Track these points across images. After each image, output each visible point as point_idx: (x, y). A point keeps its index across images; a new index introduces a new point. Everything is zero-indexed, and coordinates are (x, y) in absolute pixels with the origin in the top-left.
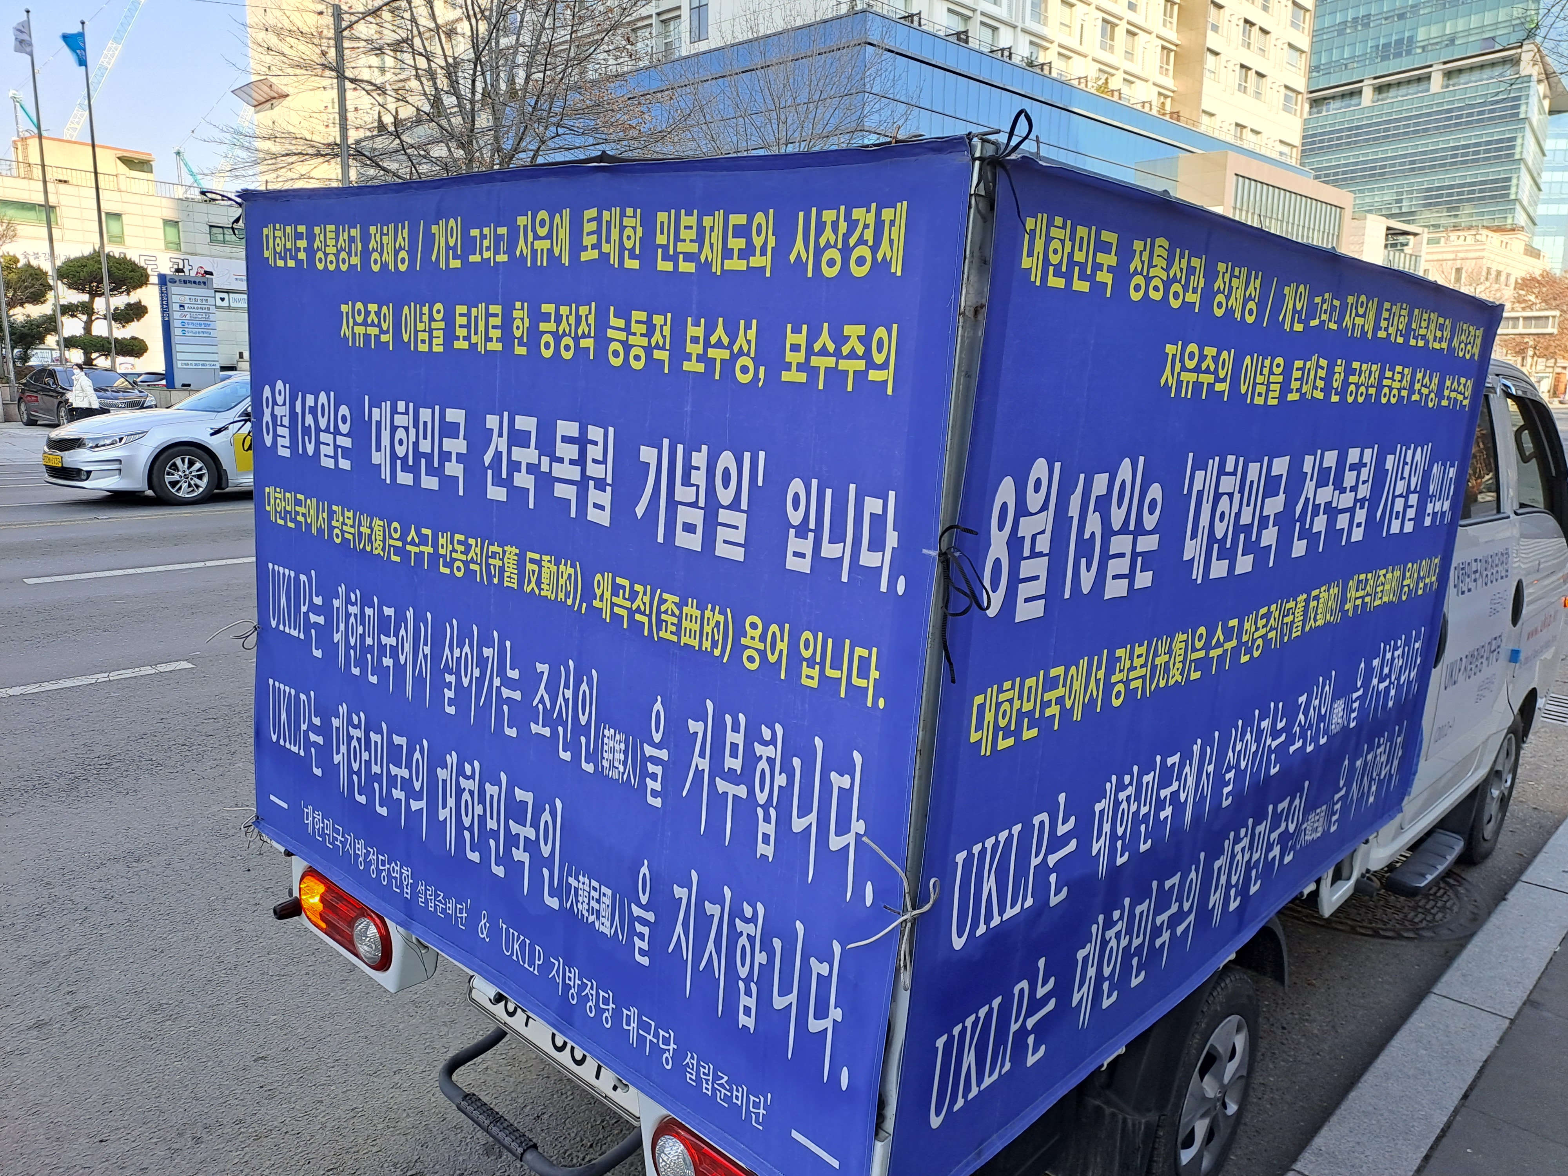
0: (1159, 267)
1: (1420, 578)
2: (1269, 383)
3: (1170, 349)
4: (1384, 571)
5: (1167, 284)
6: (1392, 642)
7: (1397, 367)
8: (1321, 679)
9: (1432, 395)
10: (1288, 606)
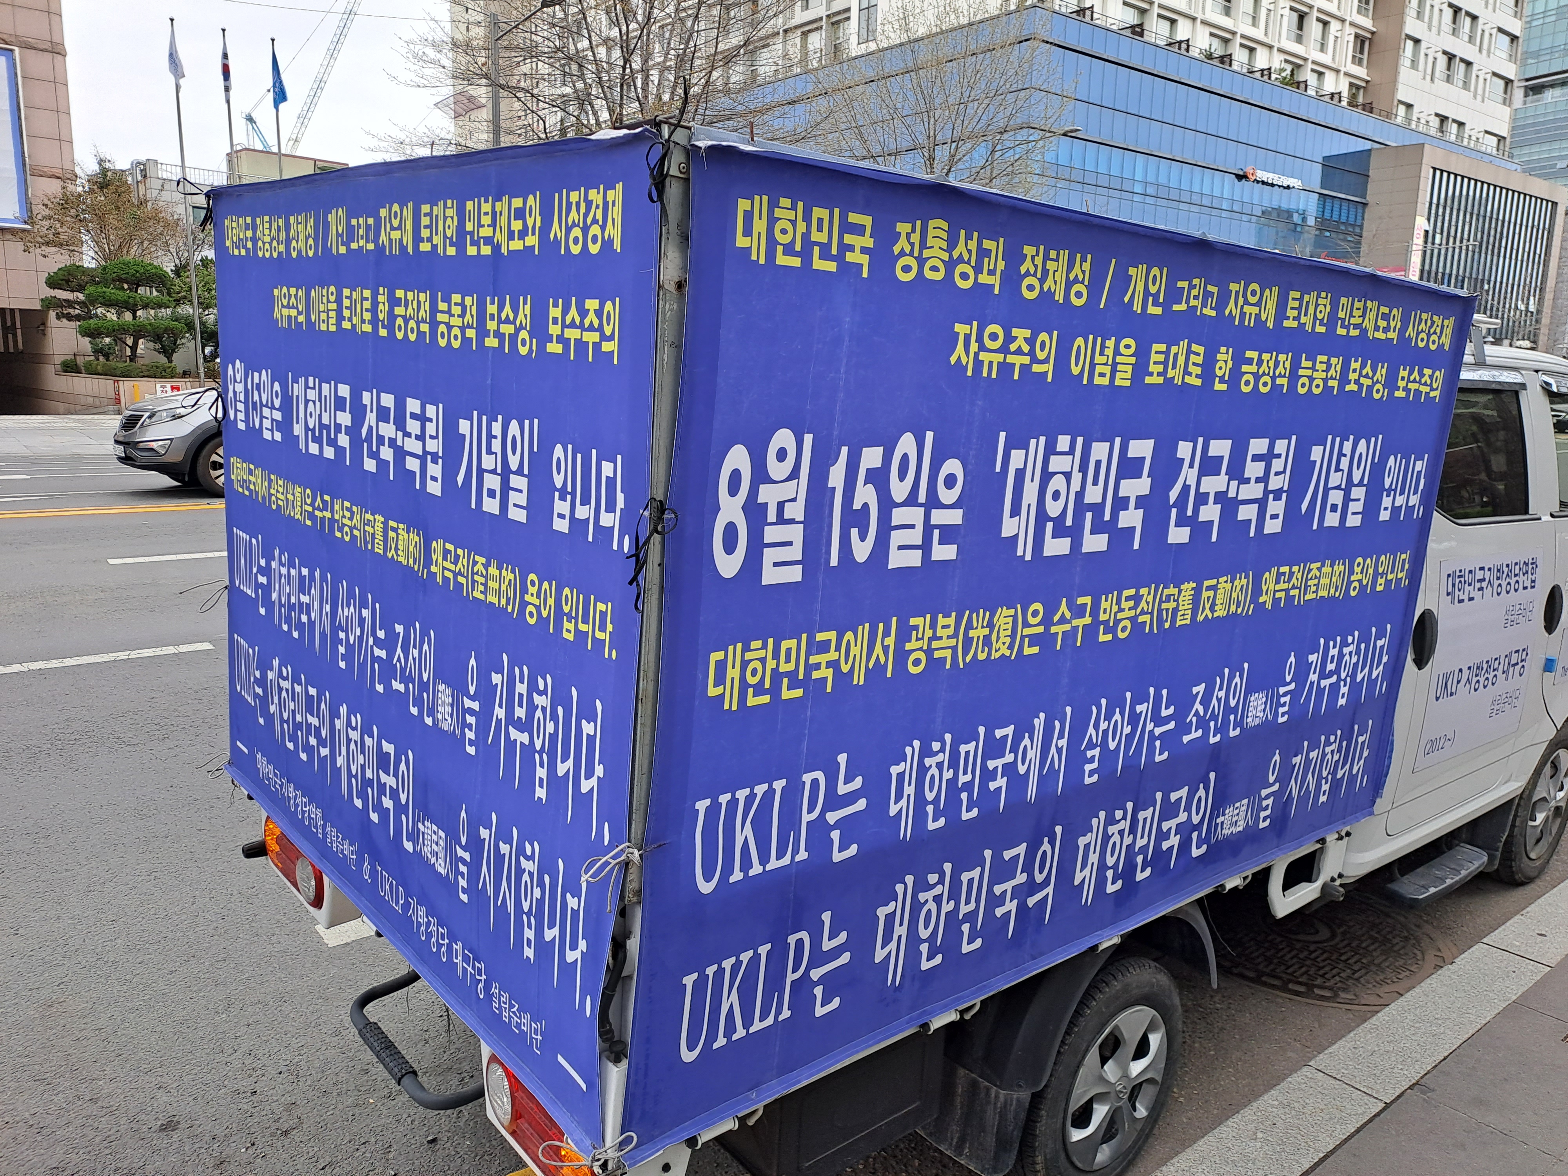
0: (936, 248)
1: (1376, 574)
2: (1114, 365)
3: (961, 329)
4: (1319, 564)
5: (950, 265)
6: (1339, 638)
7: (1319, 357)
8: (1227, 671)
9: (1379, 386)
10: (1166, 592)
